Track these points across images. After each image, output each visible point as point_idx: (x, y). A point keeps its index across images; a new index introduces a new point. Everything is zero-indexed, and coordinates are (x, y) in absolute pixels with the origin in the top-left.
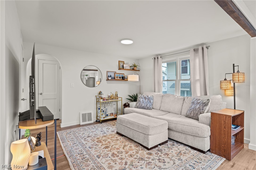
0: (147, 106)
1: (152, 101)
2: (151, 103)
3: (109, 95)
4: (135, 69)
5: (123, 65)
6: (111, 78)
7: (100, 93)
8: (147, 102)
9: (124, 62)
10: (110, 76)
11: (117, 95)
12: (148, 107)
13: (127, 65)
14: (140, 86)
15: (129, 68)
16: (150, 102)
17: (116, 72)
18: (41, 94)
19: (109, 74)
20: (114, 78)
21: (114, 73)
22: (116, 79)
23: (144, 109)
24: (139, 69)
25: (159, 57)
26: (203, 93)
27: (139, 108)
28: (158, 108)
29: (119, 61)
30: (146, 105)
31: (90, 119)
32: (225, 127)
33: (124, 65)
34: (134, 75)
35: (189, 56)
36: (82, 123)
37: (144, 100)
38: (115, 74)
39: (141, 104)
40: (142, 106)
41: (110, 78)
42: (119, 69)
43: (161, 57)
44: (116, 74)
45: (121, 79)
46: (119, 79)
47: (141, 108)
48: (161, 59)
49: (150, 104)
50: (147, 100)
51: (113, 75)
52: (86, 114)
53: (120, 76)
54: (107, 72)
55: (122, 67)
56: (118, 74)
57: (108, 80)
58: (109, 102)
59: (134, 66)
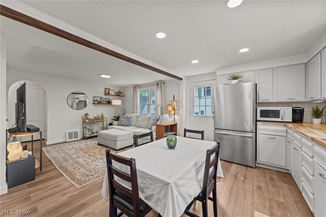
0: (126, 124)
1: (130, 120)
3: (95, 116)
4: (120, 95)
5: (109, 92)
6: (98, 102)
7: (86, 115)
8: (126, 121)
9: (110, 89)
10: (96, 100)
11: (103, 116)
13: (113, 92)
14: (124, 109)
15: (114, 94)
16: (129, 120)
19: (95, 99)
20: (100, 102)
22: (102, 103)
23: (124, 126)
24: (124, 95)
25: (137, 87)
26: (161, 113)
27: (120, 126)
28: (134, 125)
29: (105, 88)
31: (76, 136)
32: (161, 133)
33: (110, 92)
34: (117, 100)
35: (154, 88)
36: (68, 140)
37: (124, 120)
38: (101, 99)
39: (121, 122)
40: (122, 124)
41: (96, 102)
42: (105, 95)
43: (138, 87)
45: (107, 103)
46: (105, 103)
47: (121, 126)
48: (138, 88)
49: (129, 122)
50: (126, 119)
51: (99, 100)
52: (72, 132)
53: (106, 101)
54: (94, 97)
55: (108, 93)
57: (94, 103)
58: (95, 122)
59: (120, 92)
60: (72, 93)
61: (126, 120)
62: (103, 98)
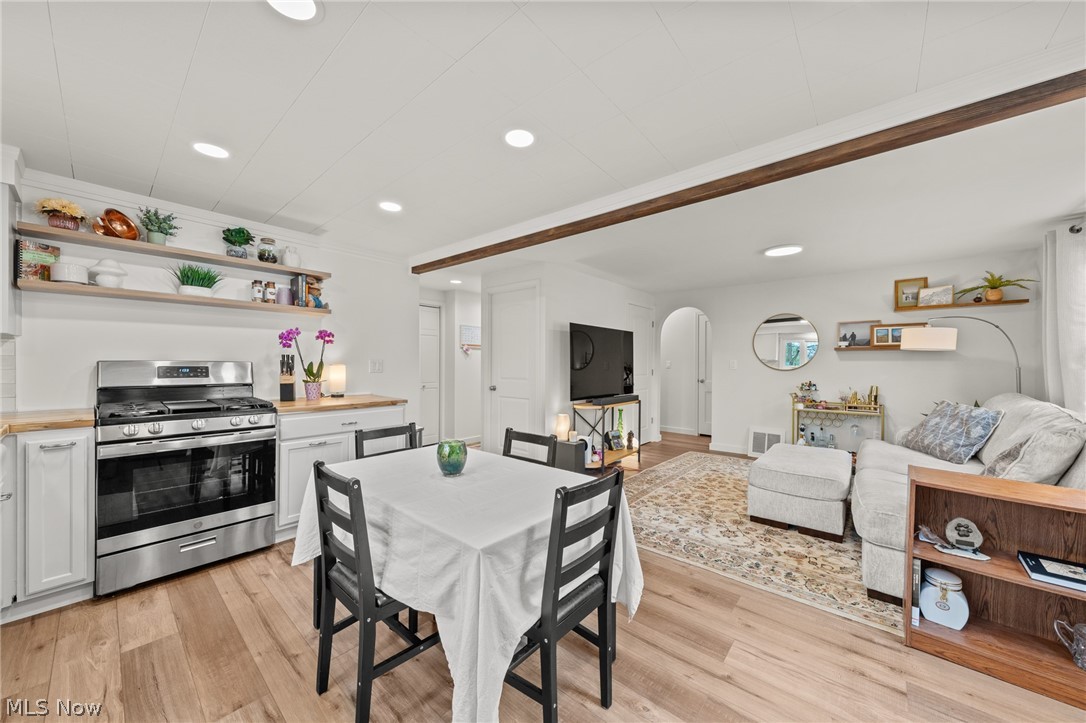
0: (941, 444)
2: (968, 437)
3: (843, 396)
4: (993, 297)
5: (918, 293)
6: (854, 344)
8: (953, 431)
9: (926, 279)
10: (848, 336)
11: (876, 397)
12: (945, 449)
13: (942, 289)
15: (945, 299)
16: (968, 433)
17: (879, 321)
18: (702, 382)
20: (869, 342)
21: (868, 325)
22: (876, 343)
23: (927, 453)
27: (914, 449)
29: (897, 283)
30: (938, 442)
33: (924, 293)
37: (944, 423)
38: (872, 328)
39: (923, 433)
40: (923, 443)
42: (898, 307)
44: (875, 329)
46: (890, 343)
47: (920, 451)
49: (961, 443)
50: (956, 423)
51: (862, 333)
52: (765, 434)
53: (897, 334)
54: (842, 324)
55: (910, 300)
56: (890, 329)
57: (838, 349)
58: (838, 414)
59: (995, 284)
60: (768, 321)
61: (951, 427)
62: (883, 323)
